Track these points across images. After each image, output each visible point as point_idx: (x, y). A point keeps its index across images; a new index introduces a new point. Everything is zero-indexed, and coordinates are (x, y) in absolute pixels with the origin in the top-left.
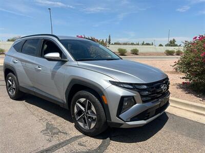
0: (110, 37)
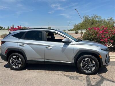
0: (13, 25)
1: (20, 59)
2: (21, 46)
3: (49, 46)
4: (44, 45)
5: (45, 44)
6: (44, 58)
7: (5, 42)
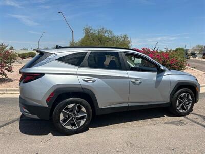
1: (83, 109)
2: (86, 81)
3: (136, 79)
4: (129, 78)
5: (130, 76)
6: (127, 101)
7: (43, 74)
